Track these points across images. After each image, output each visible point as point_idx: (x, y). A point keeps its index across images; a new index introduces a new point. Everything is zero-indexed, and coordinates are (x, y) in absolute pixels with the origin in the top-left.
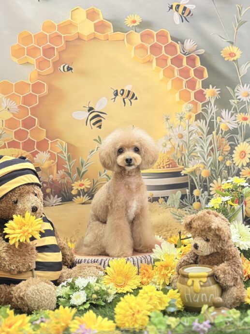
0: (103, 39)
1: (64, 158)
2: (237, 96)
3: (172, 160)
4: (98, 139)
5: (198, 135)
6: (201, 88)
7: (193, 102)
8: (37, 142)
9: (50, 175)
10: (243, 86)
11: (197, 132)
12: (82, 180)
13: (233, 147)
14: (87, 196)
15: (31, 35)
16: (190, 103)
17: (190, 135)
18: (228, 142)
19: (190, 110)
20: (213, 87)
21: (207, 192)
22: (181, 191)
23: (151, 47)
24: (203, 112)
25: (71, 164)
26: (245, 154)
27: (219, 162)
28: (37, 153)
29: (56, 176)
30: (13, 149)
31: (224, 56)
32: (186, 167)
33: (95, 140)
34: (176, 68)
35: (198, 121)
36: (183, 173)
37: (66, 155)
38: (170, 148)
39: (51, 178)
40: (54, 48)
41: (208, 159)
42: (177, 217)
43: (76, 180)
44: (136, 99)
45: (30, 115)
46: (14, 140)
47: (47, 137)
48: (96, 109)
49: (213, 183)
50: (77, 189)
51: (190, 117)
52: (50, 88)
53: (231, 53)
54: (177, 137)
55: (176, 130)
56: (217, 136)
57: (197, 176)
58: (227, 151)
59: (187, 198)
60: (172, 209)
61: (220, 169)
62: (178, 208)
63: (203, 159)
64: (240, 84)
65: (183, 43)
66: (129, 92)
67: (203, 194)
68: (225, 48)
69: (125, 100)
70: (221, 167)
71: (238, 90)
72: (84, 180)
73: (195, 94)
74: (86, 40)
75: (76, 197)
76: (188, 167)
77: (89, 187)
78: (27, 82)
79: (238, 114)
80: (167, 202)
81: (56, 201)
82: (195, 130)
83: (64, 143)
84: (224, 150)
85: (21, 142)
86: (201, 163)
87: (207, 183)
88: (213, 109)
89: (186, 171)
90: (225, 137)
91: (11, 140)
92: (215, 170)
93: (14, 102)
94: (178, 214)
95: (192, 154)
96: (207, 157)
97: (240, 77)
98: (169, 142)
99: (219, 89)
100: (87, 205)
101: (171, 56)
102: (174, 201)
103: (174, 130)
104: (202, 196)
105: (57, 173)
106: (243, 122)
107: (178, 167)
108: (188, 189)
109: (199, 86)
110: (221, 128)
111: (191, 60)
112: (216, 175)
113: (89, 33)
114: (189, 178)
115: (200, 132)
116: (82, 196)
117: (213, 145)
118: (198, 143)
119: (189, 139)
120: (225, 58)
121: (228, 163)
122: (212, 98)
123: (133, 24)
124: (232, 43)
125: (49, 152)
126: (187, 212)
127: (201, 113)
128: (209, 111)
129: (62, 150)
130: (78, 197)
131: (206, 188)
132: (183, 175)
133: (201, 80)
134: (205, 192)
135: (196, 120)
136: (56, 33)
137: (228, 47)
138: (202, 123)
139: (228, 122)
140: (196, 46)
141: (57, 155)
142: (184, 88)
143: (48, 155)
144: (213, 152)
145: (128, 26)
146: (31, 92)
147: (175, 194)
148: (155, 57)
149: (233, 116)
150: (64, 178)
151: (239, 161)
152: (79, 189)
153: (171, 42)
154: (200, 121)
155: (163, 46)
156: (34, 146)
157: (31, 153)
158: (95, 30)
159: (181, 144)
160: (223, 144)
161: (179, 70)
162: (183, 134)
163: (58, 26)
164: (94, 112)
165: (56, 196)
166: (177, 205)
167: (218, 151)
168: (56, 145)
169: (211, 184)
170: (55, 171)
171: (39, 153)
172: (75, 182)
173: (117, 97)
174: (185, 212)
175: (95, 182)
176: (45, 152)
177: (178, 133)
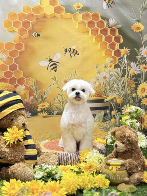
0: (59, 17)
1: (33, 89)
2: (141, 54)
3: (99, 92)
4: (54, 78)
5: (116, 77)
6: (118, 48)
7: (113, 57)
8: (18, 79)
9: (25, 99)
10: (145, 48)
11: (115, 75)
12: (44, 103)
13: (137, 85)
14: (46, 113)
15: (16, 14)
16: (111, 57)
17: (110, 77)
18: (134, 82)
19: (111, 62)
20: (126, 48)
21: (120, 113)
22: (104, 111)
23: (88, 23)
24: (119, 63)
25: (37, 93)
26: (145, 90)
27: (128, 94)
28: (17, 85)
29: (29, 100)
30: (3, 83)
31: (133, 29)
32: (107, 96)
33: (53, 79)
34: (103, 36)
35: (116, 68)
36: (106, 100)
37: (34, 87)
38: (98, 85)
39: (25, 101)
40: (29, 22)
41: (121, 92)
42: (101, 127)
43: (41, 103)
44: (78, 54)
45: (14, 63)
46: (4, 78)
47: (24, 76)
48: (54, 60)
49: (124, 107)
50: (41, 108)
51: (111, 66)
52: (27, 46)
53: (138, 27)
54: (102, 78)
55: (102, 74)
56: (128, 78)
57: (114, 103)
58: (133, 88)
59: (107, 116)
60: (98, 122)
61: (128, 99)
62: (102, 122)
63: (118, 92)
64: (143, 47)
65: (108, 21)
66: (74, 50)
67: (117, 114)
68: (134, 24)
69: (71, 55)
70: (129, 97)
71: (141, 50)
72: (45, 103)
73: (115, 52)
74: (49, 18)
75: (40, 113)
76: (109, 97)
77: (48, 107)
78: (12, 43)
79: (141, 65)
80: (95, 118)
81: (28, 115)
82: (114, 74)
83: (34, 80)
84: (131, 87)
85: (8, 79)
86: (117, 94)
87: (120, 107)
88: (125, 61)
89: (108, 99)
90: (133, 79)
91: (2, 78)
92: (125, 100)
93: (4, 55)
94: (101, 126)
95: (112, 89)
96: (121, 91)
97: (143, 42)
98: (98, 81)
99: (130, 49)
100: (47, 118)
101: (101, 28)
102: (99, 117)
103: (101, 74)
104: (117, 115)
105: (29, 98)
106: (144, 70)
107: (102, 96)
108: (108, 110)
109: (117, 47)
110: (130, 73)
111: (113, 31)
112: (126, 102)
113: (51, 13)
114: (109, 103)
115: (117, 76)
116: (43, 113)
117: (125, 84)
118: (115, 82)
119: (110, 80)
120: (134, 30)
121: (134, 95)
122: (125, 55)
123: (78, 9)
124: (138, 21)
125: (25, 85)
126: (108, 125)
127: (118, 64)
128: (123, 63)
129: (32, 84)
130: (41, 113)
131: (119, 110)
132: (105, 101)
133: (118, 44)
134: (119, 113)
135: (115, 68)
136: (31, 13)
137: (136, 24)
138: (118, 70)
139: (135, 70)
140: (116, 22)
141: (30, 87)
142: (108, 48)
143: (24, 87)
144: (125, 88)
145: (75, 9)
146: (15, 49)
147: (100, 113)
148: (91, 29)
149: (138, 66)
150: (33, 101)
151: (141, 94)
152: (42, 108)
153: (101, 20)
154: (117, 69)
155: (96, 22)
156: (16, 81)
157: (14, 86)
158: (55, 12)
159: (105, 83)
160: (131, 83)
161: (105, 37)
162: (106, 77)
163: (32, 9)
164: (52, 62)
165: (28, 112)
166: (101, 120)
167: (128, 87)
168: (29, 81)
169: (123, 108)
170: (28, 97)
171: (18, 85)
172: (40, 104)
173: (67, 53)
174: (106, 124)
175: (52, 104)
176: (22, 85)
177: (103, 76)
